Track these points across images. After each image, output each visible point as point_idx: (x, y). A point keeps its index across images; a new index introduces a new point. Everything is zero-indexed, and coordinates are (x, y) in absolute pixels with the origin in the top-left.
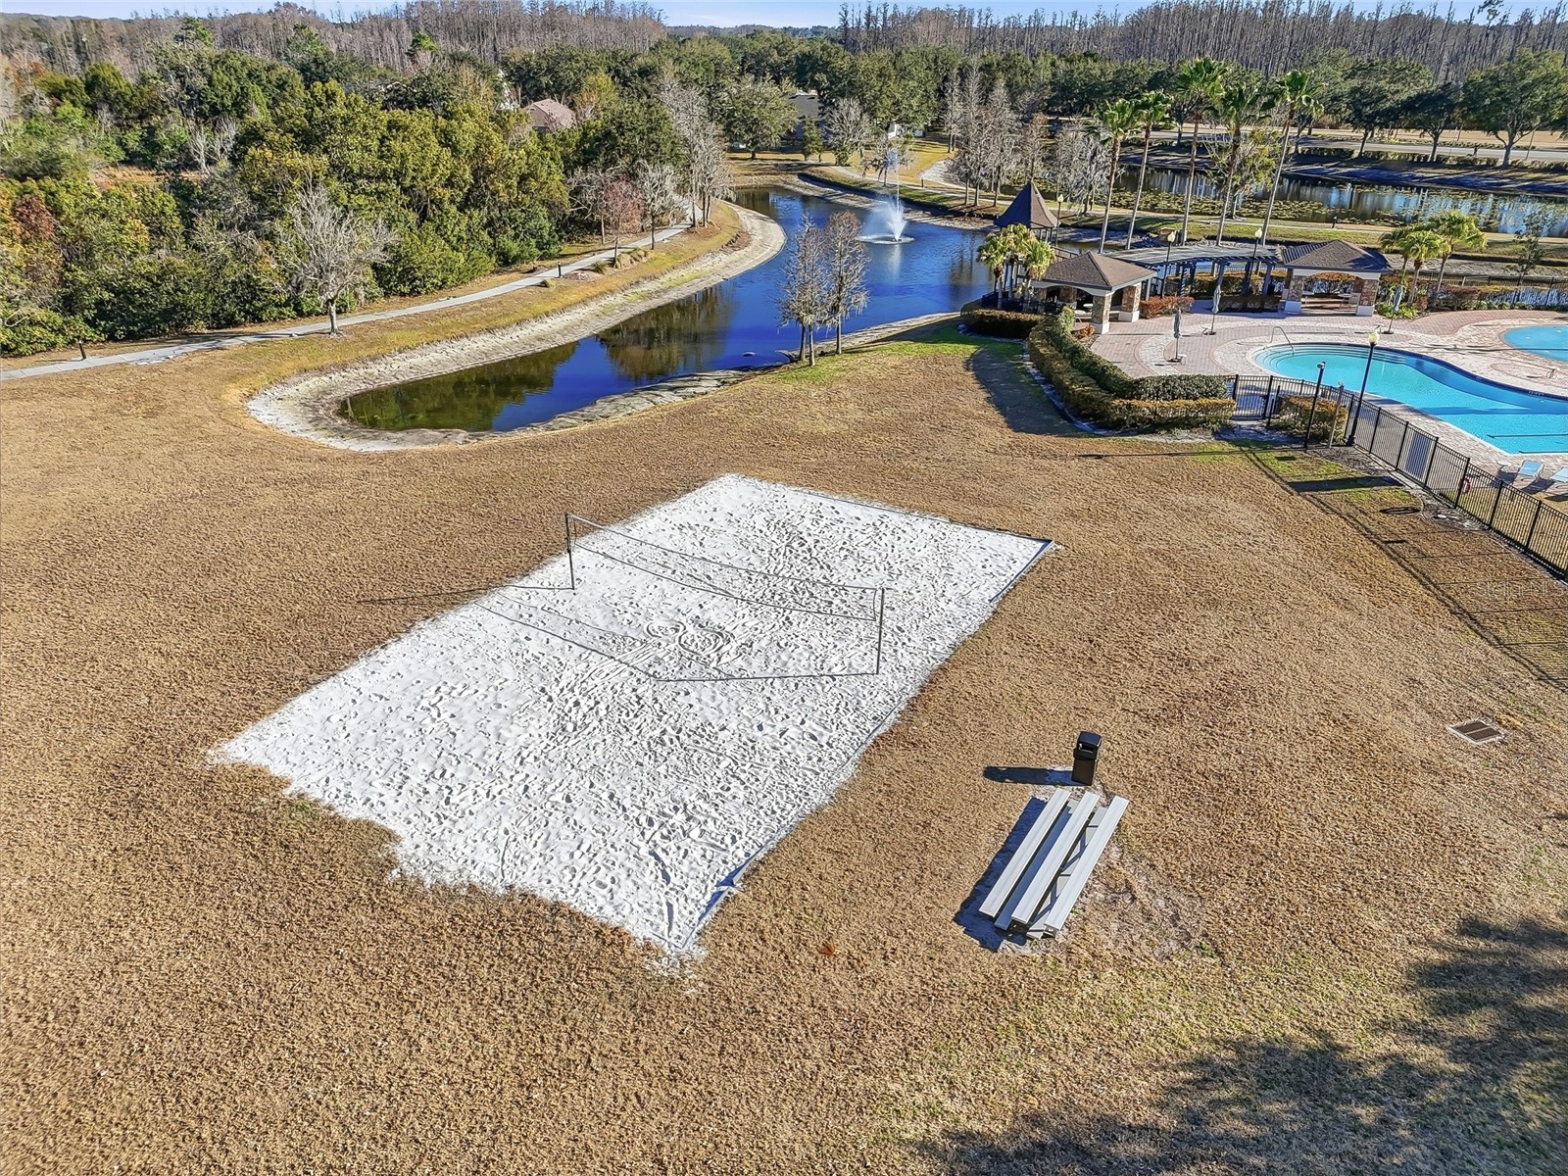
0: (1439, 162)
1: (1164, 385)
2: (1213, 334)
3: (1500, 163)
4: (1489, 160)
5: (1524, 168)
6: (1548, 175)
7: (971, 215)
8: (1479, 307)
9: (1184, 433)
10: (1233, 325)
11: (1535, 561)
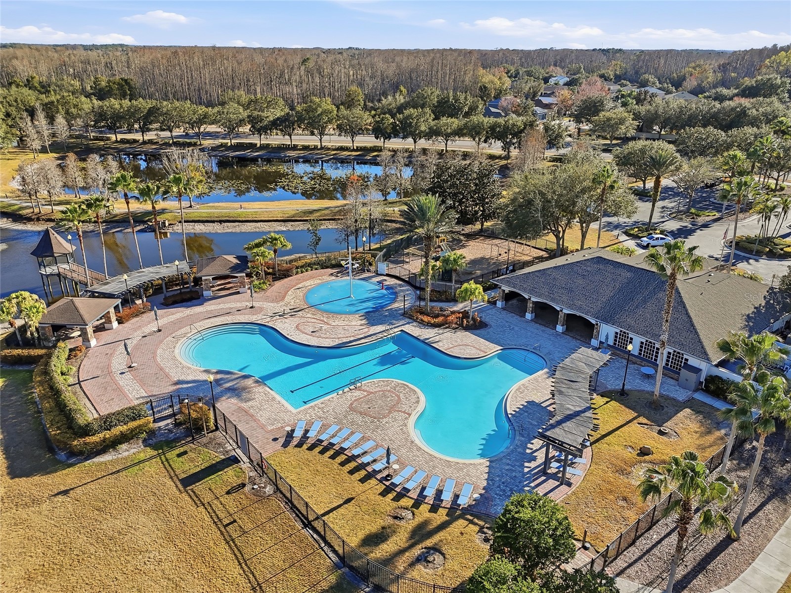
0: (295, 148)
1: (105, 423)
2: (160, 331)
3: (319, 147)
4: (315, 146)
5: (329, 149)
6: (338, 152)
7: (38, 219)
8: (297, 273)
9: (124, 446)
10: (172, 318)
11: (297, 515)
